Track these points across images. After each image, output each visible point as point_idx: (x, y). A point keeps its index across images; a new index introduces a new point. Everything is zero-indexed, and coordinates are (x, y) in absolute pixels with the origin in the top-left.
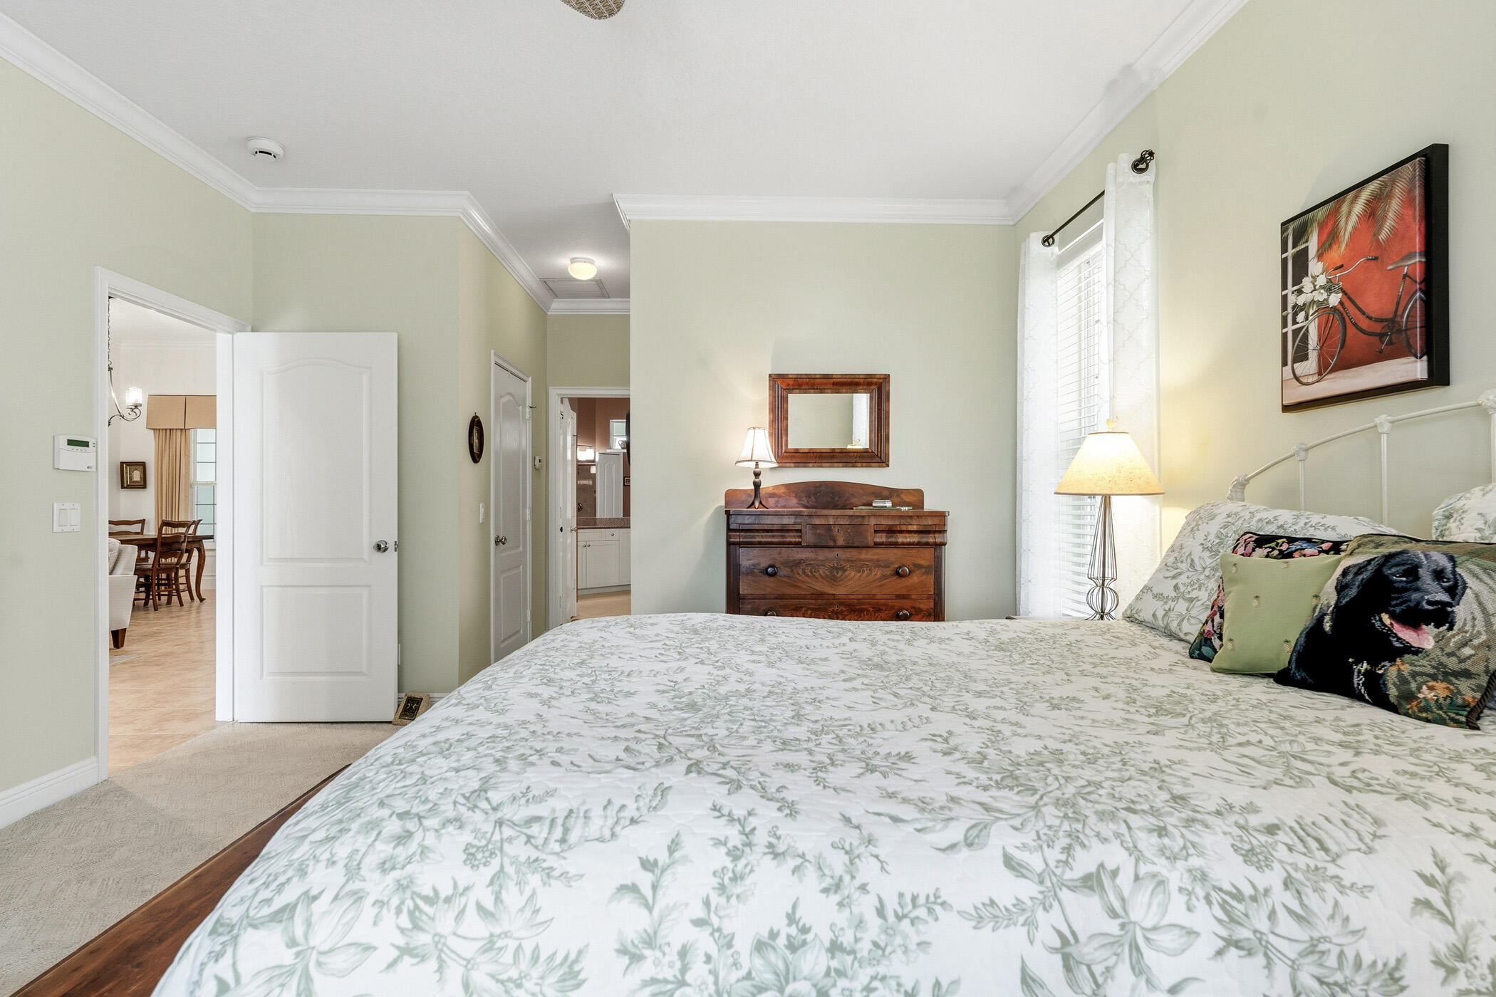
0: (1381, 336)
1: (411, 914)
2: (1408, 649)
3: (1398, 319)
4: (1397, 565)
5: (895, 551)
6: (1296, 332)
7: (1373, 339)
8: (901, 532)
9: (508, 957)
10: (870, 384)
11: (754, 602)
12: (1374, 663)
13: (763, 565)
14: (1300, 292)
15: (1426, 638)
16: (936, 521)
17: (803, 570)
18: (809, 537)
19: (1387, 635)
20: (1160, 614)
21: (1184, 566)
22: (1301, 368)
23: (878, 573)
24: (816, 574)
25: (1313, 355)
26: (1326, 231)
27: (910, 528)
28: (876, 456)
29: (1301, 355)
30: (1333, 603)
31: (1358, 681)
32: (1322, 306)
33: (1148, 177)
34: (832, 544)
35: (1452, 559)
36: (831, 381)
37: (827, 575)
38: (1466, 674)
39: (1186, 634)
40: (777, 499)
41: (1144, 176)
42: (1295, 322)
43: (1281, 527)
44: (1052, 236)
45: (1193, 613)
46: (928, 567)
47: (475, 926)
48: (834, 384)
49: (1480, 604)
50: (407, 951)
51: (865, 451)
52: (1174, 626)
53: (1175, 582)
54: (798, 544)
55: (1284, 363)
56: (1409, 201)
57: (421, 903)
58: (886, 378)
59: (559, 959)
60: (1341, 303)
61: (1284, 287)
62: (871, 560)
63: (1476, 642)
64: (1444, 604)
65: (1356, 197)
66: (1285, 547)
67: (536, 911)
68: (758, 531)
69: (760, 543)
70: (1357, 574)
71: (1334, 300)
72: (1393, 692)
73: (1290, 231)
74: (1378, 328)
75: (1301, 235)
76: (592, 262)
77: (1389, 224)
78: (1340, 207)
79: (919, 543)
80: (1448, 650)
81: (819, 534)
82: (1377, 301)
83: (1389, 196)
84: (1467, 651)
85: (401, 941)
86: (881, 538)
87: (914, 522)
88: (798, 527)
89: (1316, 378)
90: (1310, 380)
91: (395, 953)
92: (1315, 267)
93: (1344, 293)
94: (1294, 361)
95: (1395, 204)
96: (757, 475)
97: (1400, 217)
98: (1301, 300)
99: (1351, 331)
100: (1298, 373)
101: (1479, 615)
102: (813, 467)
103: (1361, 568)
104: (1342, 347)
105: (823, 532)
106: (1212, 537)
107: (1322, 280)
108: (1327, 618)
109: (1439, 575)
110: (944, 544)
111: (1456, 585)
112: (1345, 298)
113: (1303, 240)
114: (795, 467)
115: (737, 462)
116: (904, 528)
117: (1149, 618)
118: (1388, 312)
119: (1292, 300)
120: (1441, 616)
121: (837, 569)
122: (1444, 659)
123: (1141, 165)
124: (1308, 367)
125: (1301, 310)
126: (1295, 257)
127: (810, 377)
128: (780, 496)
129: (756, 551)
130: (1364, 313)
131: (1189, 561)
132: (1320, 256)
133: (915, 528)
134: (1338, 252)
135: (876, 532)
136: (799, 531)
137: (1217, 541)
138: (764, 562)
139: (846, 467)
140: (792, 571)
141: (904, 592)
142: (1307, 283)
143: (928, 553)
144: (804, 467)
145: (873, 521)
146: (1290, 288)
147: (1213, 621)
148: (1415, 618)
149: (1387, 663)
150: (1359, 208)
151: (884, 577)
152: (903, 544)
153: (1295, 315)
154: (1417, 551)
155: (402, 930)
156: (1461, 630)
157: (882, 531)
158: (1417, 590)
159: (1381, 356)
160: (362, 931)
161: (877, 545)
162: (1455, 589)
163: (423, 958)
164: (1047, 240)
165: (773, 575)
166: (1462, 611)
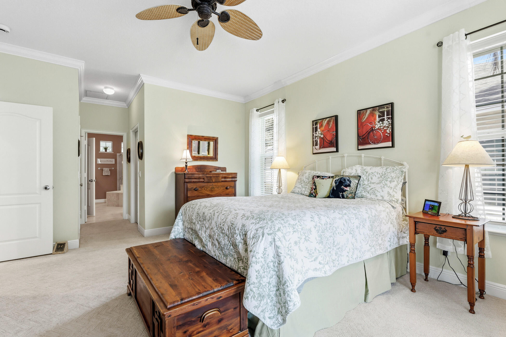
0: (330, 143)
1: (293, 227)
2: (346, 190)
3: (332, 141)
4: (343, 179)
5: (226, 183)
6: (315, 141)
7: (329, 144)
8: (227, 178)
9: (304, 230)
10: (213, 139)
11: (192, 198)
12: (342, 193)
13: (194, 188)
14: (316, 134)
15: (348, 189)
16: (235, 175)
17: (204, 188)
18: (206, 180)
19: (343, 189)
20: (300, 191)
21: (302, 182)
22: (317, 147)
23: (222, 188)
24: (207, 190)
25: (318, 145)
26: (321, 124)
27: (230, 177)
28: (215, 158)
29: (316, 145)
30: (335, 185)
31: (341, 196)
32: (320, 137)
33: (284, 104)
34: (211, 181)
35: (349, 178)
36: (204, 138)
37: (210, 190)
38: (353, 193)
39: (306, 194)
40: (190, 170)
41: (283, 104)
42: (315, 139)
43: (319, 174)
44: (258, 110)
45: (306, 190)
46: (233, 186)
47: (300, 227)
48: (205, 139)
49: (353, 184)
50: (294, 231)
51: (212, 157)
52: (303, 193)
53: (301, 185)
54: (203, 182)
55: (313, 146)
56: (333, 123)
57: (293, 226)
58: (217, 138)
59: (309, 229)
60: (323, 137)
61: (313, 132)
62: (221, 185)
63: (353, 189)
64: (349, 184)
65: (326, 120)
66: (322, 178)
67: (305, 224)
68: (193, 178)
69: (194, 182)
70: (338, 181)
71: (322, 136)
72: (345, 196)
73: (314, 123)
74: (329, 142)
75: (316, 124)
76: (113, 89)
77: (331, 126)
78: (323, 121)
79: (231, 181)
80: (351, 190)
81: (209, 179)
82: (329, 138)
83: (331, 121)
84: (353, 190)
85: (293, 230)
86: (223, 180)
87: (230, 175)
88: (203, 177)
89: (319, 149)
90: (318, 149)
91: (293, 232)
92: (319, 130)
93: (324, 135)
94: (315, 146)
95: (331, 123)
96: (186, 163)
97: (332, 125)
98: (316, 135)
99: (325, 142)
100: (316, 148)
101: (353, 185)
102: (199, 161)
103: (338, 180)
104: (323, 144)
105: (209, 178)
106: (307, 177)
107: (320, 132)
108: (335, 187)
109: (348, 180)
110: (236, 181)
111: (350, 181)
112: (324, 137)
113: (317, 125)
114: (194, 161)
115: (181, 159)
116: (228, 177)
117: (298, 192)
118: (331, 140)
119: (315, 135)
120: (349, 186)
121: (213, 188)
122: (350, 191)
123: (283, 101)
124: (318, 147)
125: (317, 137)
126: (315, 128)
127: (198, 136)
128: (191, 169)
129: (192, 184)
130: (327, 139)
131: (303, 181)
132: (320, 128)
133: (231, 177)
134: (323, 128)
135: (222, 178)
136: (204, 178)
137: (308, 177)
138: (195, 187)
139: (208, 161)
140: (201, 189)
141: (228, 193)
142: (317, 132)
143: (233, 183)
144: (197, 161)
145: (221, 175)
146: (314, 133)
147: (313, 191)
148: (346, 186)
149: (344, 193)
150: (326, 122)
151: (223, 189)
152: (228, 181)
153: (315, 138)
154: (344, 177)
155: (293, 229)
156: (352, 187)
157: (223, 178)
158: (346, 182)
159: (330, 147)
160: (288, 230)
161: (222, 181)
162: (350, 182)
163: (296, 232)
164: (257, 110)
165: (197, 190)
166: (351, 185)
